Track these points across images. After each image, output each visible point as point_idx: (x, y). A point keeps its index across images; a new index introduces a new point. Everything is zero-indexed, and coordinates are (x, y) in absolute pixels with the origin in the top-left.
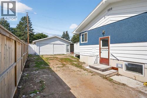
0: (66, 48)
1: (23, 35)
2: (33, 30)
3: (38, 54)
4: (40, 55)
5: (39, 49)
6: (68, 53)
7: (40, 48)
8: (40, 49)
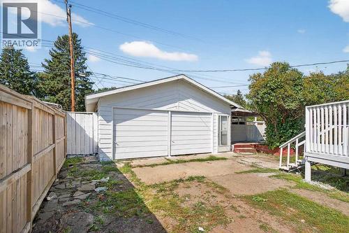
0: (217, 128)
1: (62, 89)
2: (89, 73)
3: (110, 156)
4: (119, 161)
5: (114, 131)
6: (224, 149)
7: (118, 128)
8: (118, 134)
